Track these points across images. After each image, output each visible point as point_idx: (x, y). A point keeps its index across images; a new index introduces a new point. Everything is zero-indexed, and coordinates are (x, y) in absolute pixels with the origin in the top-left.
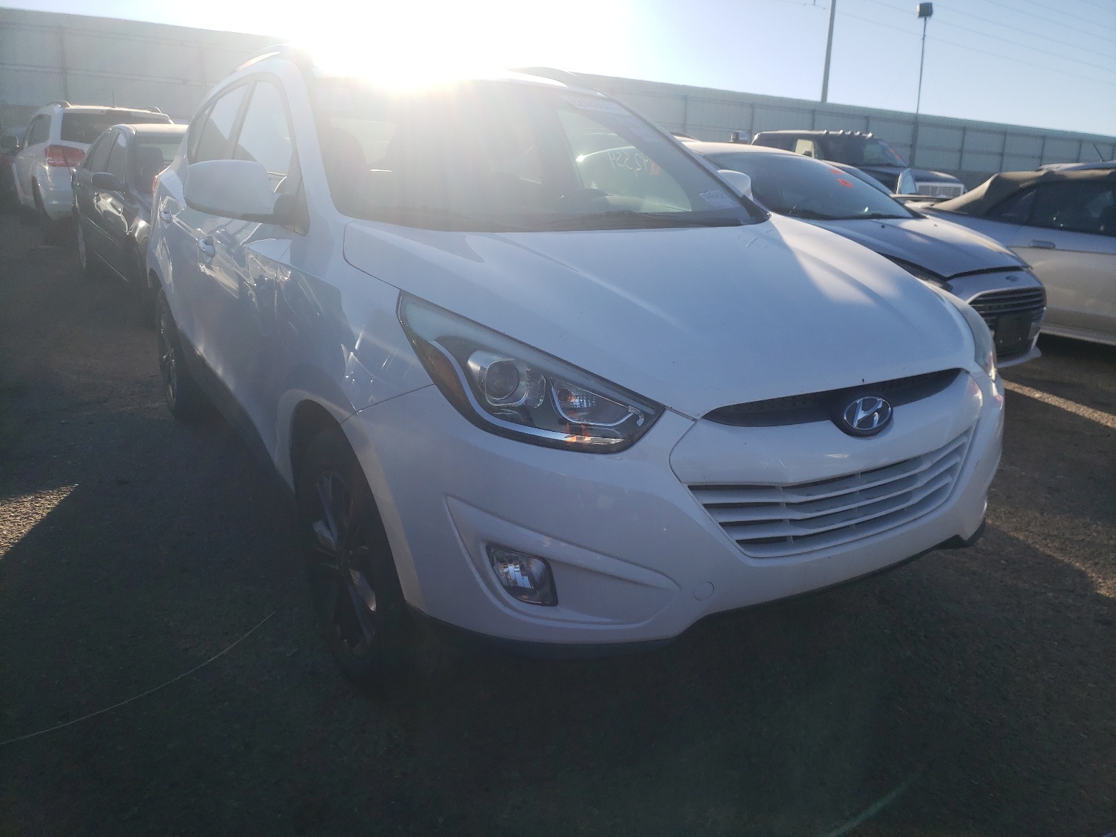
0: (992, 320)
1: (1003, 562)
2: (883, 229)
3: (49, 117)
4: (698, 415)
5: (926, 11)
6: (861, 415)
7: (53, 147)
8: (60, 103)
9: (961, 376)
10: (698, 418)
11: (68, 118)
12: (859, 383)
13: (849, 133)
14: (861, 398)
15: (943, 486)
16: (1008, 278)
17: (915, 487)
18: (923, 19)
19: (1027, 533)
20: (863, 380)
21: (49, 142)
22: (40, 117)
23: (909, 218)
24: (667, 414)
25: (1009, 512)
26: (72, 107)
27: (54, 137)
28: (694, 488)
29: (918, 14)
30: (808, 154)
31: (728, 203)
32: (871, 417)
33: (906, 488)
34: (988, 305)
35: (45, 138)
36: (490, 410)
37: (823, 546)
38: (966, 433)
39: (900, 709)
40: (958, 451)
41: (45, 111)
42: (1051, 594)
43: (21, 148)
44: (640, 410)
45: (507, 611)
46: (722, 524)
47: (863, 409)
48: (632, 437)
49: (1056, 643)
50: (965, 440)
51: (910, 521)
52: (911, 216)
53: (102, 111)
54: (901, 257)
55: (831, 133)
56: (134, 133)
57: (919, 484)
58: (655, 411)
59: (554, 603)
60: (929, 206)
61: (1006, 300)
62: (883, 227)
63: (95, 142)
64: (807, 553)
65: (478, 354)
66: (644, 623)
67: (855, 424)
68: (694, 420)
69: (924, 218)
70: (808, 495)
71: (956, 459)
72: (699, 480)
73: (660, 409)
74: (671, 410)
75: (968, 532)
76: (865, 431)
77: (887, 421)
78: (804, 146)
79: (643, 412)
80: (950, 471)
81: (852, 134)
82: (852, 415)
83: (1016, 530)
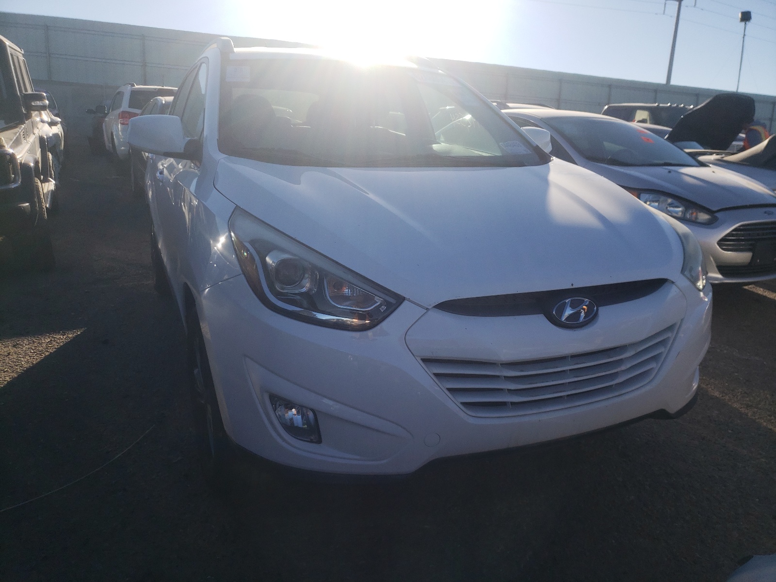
0: (751, 245)
1: (730, 431)
2: (670, 174)
3: (123, 93)
4: (430, 305)
5: (746, 17)
6: (568, 312)
7: (123, 112)
8: (130, 84)
9: (666, 284)
10: (430, 307)
11: (135, 94)
12: (569, 286)
13: (675, 105)
14: (569, 298)
15: (648, 370)
16: (765, 212)
17: (619, 369)
18: (743, 23)
19: (756, 410)
20: (572, 285)
21: (121, 110)
22: (119, 93)
23: (697, 166)
24: (406, 303)
25: (745, 393)
26: (136, 87)
27: (125, 106)
28: (426, 361)
29: (739, 20)
30: (644, 121)
31: (522, 150)
32: (578, 314)
33: (612, 370)
34: (748, 232)
35: (120, 106)
36: (277, 295)
37: (535, 411)
38: (670, 328)
39: (614, 541)
40: (663, 343)
41: (122, 89)
42: (763, 460)
43: (108, 114)
44: (383, 299)
45: (284, 444)
46: (449, 390)
47: (570, 306)
48: (376, 319)
49: (757, 500)
50: (669, 335)
51: (616, 396)
52: (699, 165)
53: (155, 89)
54: (677, 194)
55: (661, 105)
56: (164, 102)
57: (623, 368)
58: (395, 301)
59: (319, 441)
60: (720, 158)
61: (763, 229)
62: (670, 172)
63: (143, 109)
64: (521, 416)
65: (274, 253)
66: (385, 461)
67: (563, 319)
68: (427, 309)
69: (708, 166)
70: (522, 371)
71: (661, 350)
72: (428, 355)
73: (400, 300)
74: (409, 300)
75: (674, 407)
76: (573, 324)
77: (592, 317)
78: (641, 115)
79: (385, 301)
80: (655, 358)
81: (677, 106)
82: (561, 311)
83: (748, 406)
